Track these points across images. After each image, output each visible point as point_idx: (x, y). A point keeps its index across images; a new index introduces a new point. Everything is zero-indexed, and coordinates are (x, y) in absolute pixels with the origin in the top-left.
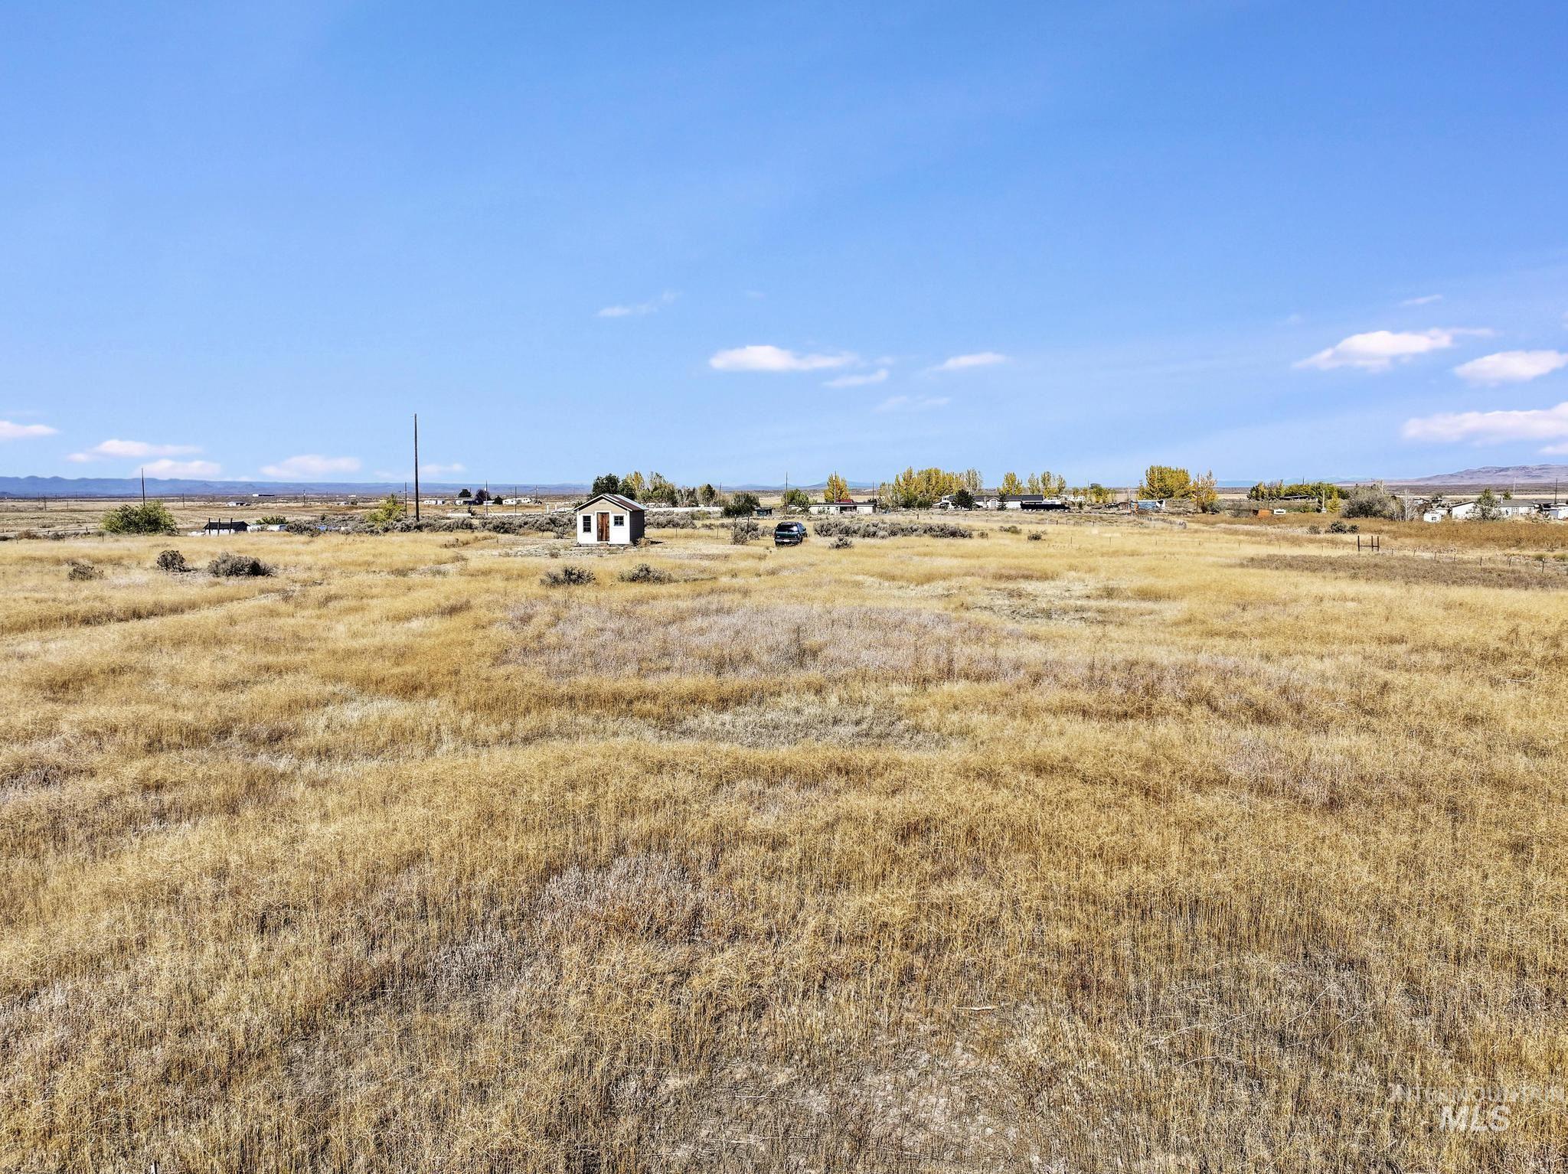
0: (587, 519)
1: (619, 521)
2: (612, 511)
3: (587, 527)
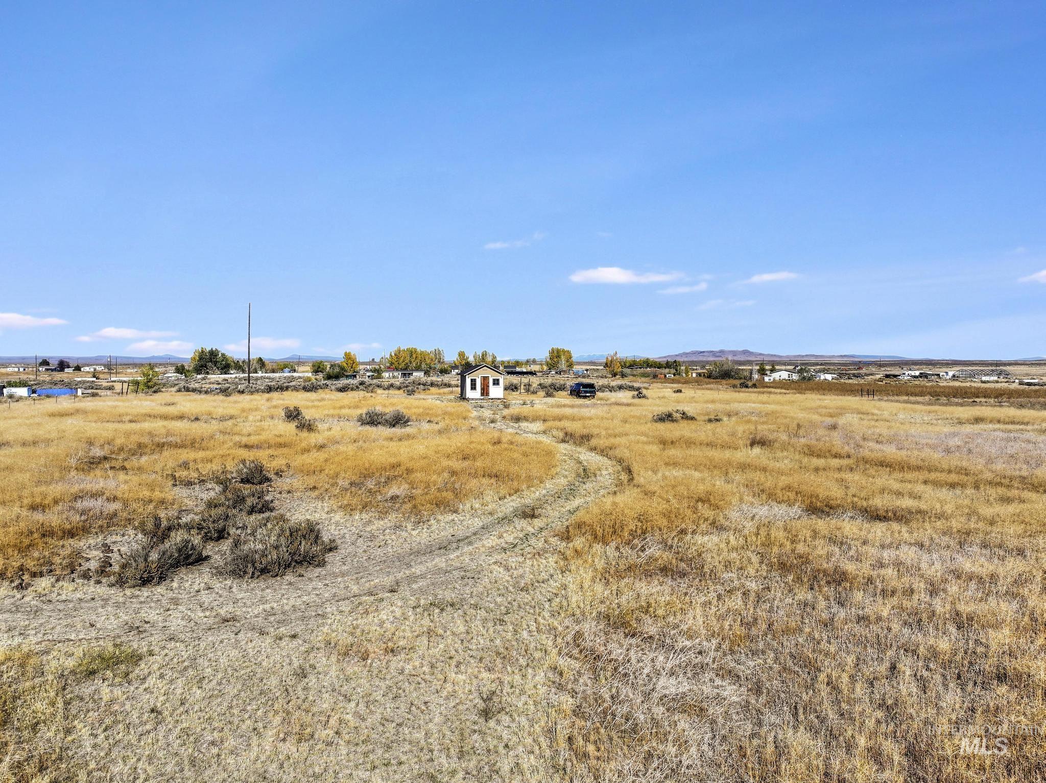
0: (473, 382)
1: (496, 382)
2: (492, 375)
3: (473, 387)
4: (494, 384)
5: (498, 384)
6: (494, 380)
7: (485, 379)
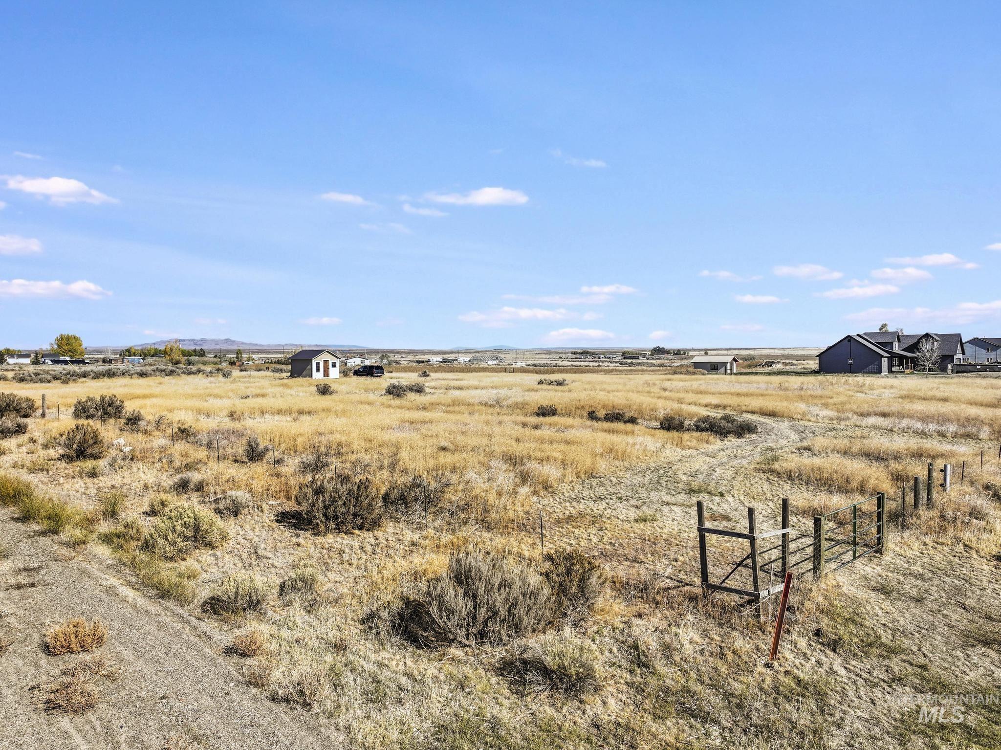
0: (318, 364)
1: (334, 365)
2: (331, 359)
3: (318, 370)
4: (333, 366)
5: (335, 366)
6: (333, 363)
7: (326, 362)
